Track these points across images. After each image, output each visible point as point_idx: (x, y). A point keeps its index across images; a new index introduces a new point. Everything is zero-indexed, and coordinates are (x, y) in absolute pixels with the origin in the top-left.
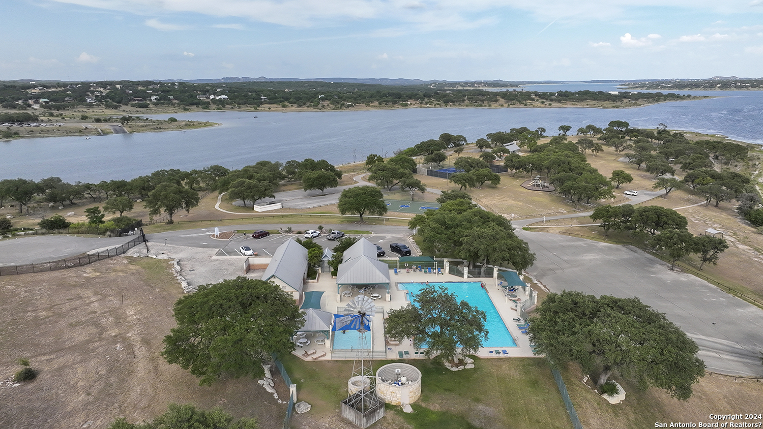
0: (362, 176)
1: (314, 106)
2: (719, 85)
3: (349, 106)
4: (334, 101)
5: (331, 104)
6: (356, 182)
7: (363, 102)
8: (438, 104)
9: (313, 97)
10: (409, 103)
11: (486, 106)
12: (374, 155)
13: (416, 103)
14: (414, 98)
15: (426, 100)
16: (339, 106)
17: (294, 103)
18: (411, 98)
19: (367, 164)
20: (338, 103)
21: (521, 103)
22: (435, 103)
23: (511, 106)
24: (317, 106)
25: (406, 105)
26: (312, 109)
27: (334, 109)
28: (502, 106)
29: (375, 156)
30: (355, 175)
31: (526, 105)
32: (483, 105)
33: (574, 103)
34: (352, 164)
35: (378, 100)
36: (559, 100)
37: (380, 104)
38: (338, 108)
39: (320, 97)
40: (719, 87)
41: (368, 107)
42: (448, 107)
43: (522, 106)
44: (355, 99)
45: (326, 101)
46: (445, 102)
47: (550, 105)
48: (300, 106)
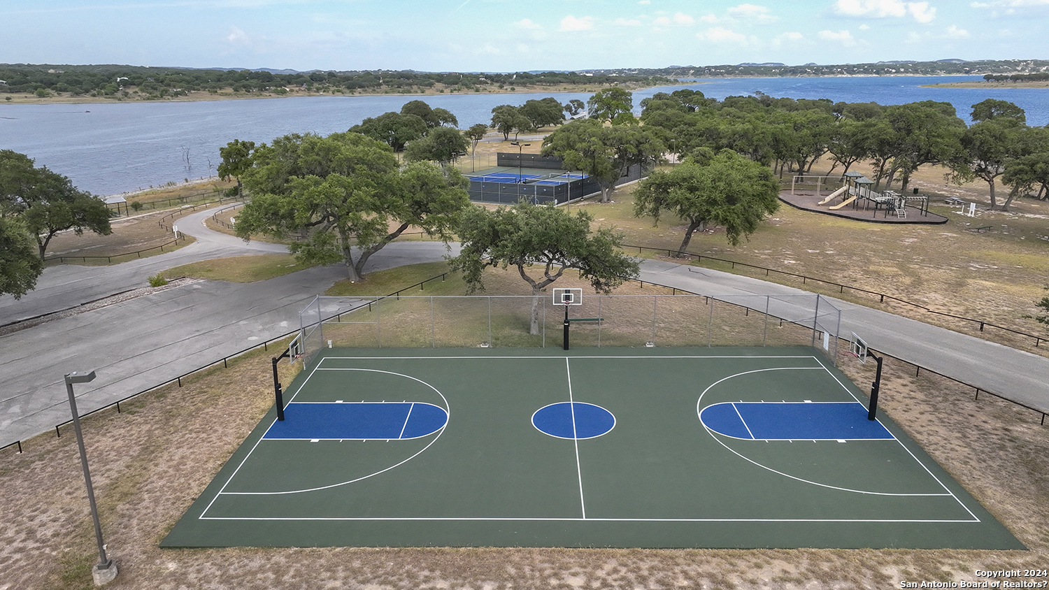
0: (210, 213)
1: (106, 94)
2: (692, 72)
3: (177, 94)
4: (148, 86)
5: (142, 91)
6: (183, 240)
7: (204, 88)
8: (338, 91)
9: (104, 81)
10: (288, 89)
11: (416, 92)
12: (244, 144)
13: (300, 90)
14: (296, 83)
15: (316, 85)
16: (158, 94)
17: (65, 90)
18: (289, 83)
19: (224, 172)
20: (156, 89)
21: (468, 88)
22: (332, 89)
23: (455, 93)
24: (112, 94)
25: (284, 92)
26: (102, 98)
27: (148, 99)
28: (442, 91)
29: (248, 146)
30: (182, 214)
31: (477, 90)
32: (412, 91)
33: (545, 87)
34: (181, 184)
35: (231, 85)
36: (523, 83)
37: (236, 90)
38: (156, 96)
39: (119, 79)
40: (692, 74)
41: (215, 96)
42: (356, 94)
43: (472, 92)
44: (188, 82)
45: (132, 86)
46: (348, 88)
47: (513, 89)
48: (77, 94)
